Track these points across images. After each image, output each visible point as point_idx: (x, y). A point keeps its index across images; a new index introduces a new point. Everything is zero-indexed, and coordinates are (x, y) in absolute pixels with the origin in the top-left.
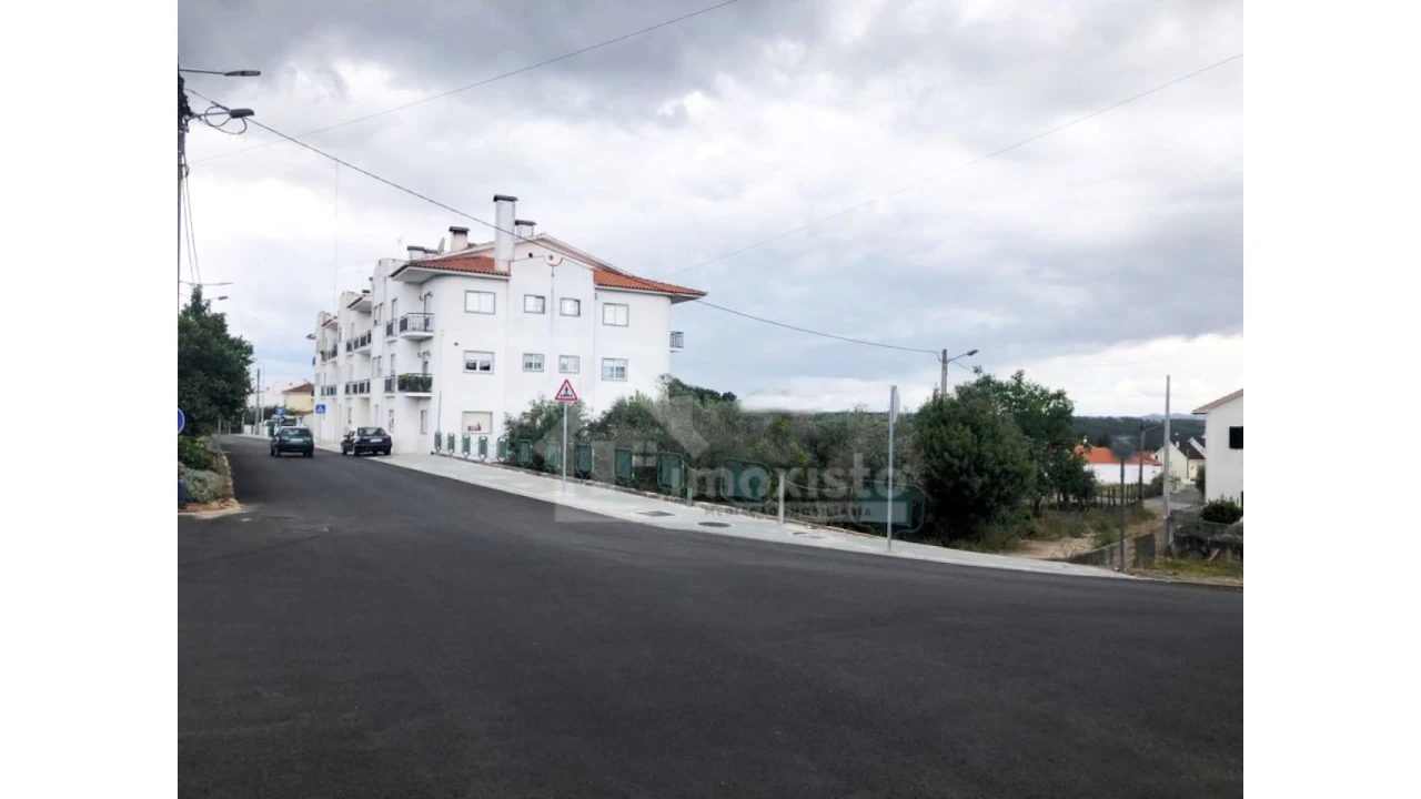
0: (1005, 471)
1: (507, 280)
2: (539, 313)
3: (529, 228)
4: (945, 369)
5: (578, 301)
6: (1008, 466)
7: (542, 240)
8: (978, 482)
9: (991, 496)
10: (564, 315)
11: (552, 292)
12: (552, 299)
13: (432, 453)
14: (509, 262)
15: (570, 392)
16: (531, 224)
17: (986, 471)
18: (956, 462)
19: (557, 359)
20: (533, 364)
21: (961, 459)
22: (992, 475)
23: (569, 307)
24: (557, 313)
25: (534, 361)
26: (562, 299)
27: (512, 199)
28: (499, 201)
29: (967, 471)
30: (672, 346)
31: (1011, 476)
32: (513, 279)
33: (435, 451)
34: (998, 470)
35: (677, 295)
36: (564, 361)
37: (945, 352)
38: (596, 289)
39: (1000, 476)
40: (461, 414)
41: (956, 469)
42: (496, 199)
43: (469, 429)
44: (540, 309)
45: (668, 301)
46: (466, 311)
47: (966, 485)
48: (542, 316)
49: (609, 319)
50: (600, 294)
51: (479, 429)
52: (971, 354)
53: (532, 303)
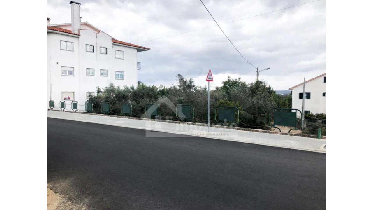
1: (78, 38)
2: (92, 52)
5: (107, 48)
10: (101, 53)
11: (97, 44)
12: (97, 47)
13: (49, 110)
14: (79, 31)
15: (211, 77)
19: (99, 71)
20: (90, 72)
23: (103, 50)
24: (99, 52)
25: (91, 71)
26: (100, 47)
28: (73, 4)
30: (138, 68)
32: (81, 37)
33: (50, 109)
35: (140, 49)
36: (102, 72)
37: (258, 68)
38: (113, 44)
40: (61, 93)
42: (71, 2)
43: (65, 99)
44: (92, 51)
45: (136, 51)
46: (61, 49)
48: (93, 53)
49: (117, 56)
50: (115, 46)
51: (69, 99)
53: (89, 48)
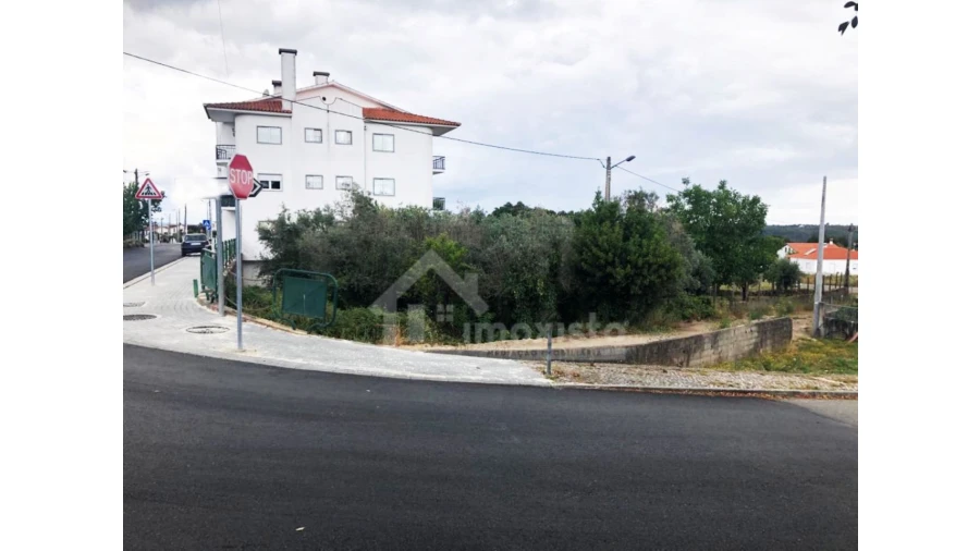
0: (647, 262)
1: (289, 117)
2: (318, 142)
3: (325, 77)
4: (608, 174)
5: (350, 132)
6: (650, 259)
7: (333, 86)
8: (620, 272)
9: (636, 285)
10: (339, 144)
11: (328, 125)
12: (328, 131)
14: (292, 102)
16: (327, 75)
17: (629, 262)
18: (602, 254)
19: (334, 178)
21: (607, 253)
22: (635, 266)
23: (343, 137)
24: (333, 141)
25: (316, 180)
26: (337, 131)
27: (295, 52)
28: (285, 54)
29: (612, 264)
30: (435, 169)
31: (655, 267)
32: (294, 116)
34: (640, 262)
36: (340, 180)
37: (609, 159)
38: (366, 122)
39: (643, 267)
41: (602, 261)
42: (281, 51)
44: (318, 140)
46: (258, 143)
47: (611, 276)
48: (320, 145)
50: (369, 126)
52: (629, 159)
53: (311, 135)
